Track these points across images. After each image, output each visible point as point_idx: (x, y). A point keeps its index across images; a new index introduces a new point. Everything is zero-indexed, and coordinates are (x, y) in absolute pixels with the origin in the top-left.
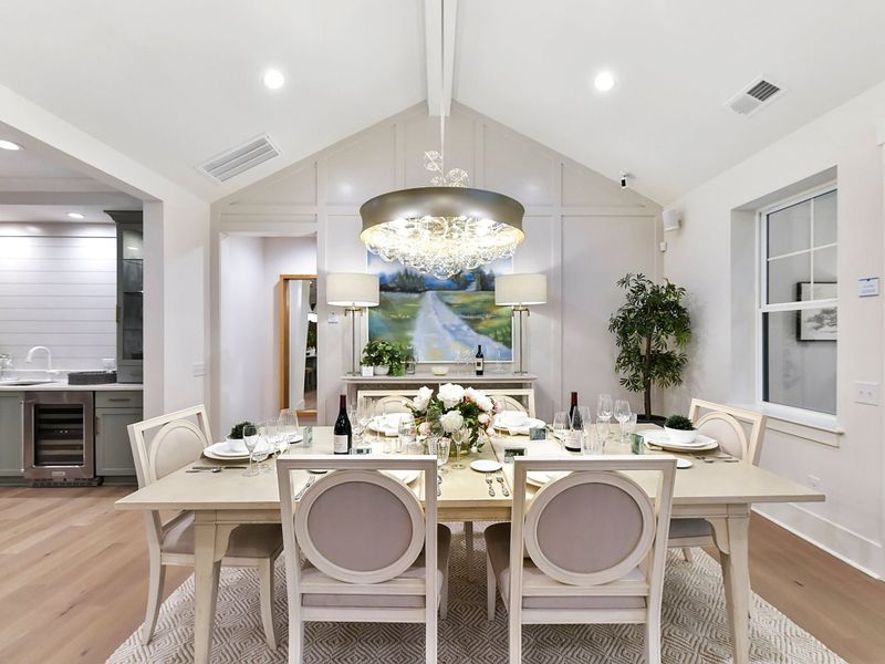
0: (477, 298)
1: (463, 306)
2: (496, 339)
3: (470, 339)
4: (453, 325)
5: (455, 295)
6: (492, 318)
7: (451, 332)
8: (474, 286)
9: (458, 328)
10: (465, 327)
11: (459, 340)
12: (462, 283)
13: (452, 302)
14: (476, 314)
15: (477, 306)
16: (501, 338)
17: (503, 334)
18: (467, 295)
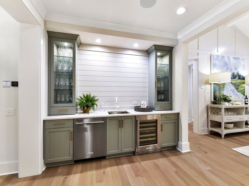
0: (238, 81)
1: (235, 84)
2: (242, 94)
3: (236, 94)
4: (233, 89)
5: (233, 80)
6: (241, 87)
7: (232, 91)
8: (237, 78)
9: (234, 90)
10: (235, 90)
11: (234, 94)
12: (235, 77)
13: (233, 83)
14: (238, 86)
15: (238, 84)
16: (243, 93)
17: (243, 92)
18: (236, 81)
